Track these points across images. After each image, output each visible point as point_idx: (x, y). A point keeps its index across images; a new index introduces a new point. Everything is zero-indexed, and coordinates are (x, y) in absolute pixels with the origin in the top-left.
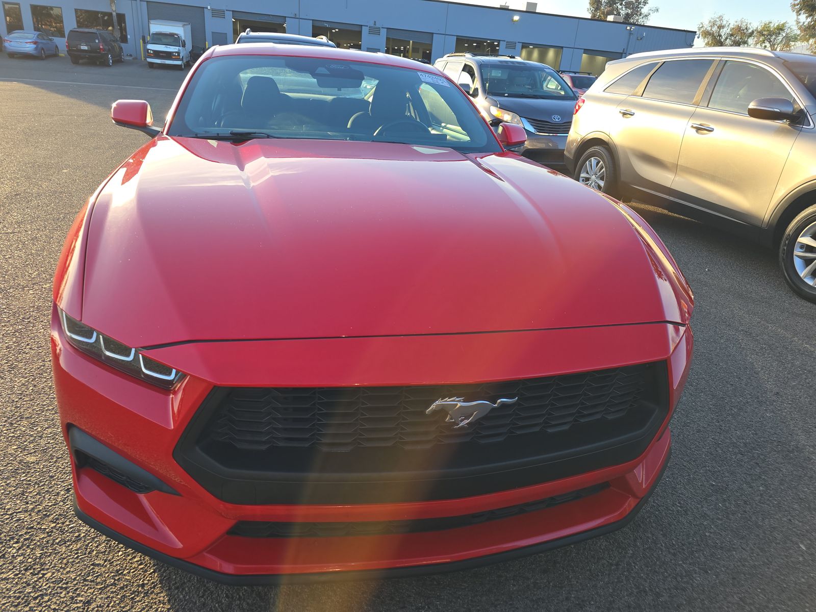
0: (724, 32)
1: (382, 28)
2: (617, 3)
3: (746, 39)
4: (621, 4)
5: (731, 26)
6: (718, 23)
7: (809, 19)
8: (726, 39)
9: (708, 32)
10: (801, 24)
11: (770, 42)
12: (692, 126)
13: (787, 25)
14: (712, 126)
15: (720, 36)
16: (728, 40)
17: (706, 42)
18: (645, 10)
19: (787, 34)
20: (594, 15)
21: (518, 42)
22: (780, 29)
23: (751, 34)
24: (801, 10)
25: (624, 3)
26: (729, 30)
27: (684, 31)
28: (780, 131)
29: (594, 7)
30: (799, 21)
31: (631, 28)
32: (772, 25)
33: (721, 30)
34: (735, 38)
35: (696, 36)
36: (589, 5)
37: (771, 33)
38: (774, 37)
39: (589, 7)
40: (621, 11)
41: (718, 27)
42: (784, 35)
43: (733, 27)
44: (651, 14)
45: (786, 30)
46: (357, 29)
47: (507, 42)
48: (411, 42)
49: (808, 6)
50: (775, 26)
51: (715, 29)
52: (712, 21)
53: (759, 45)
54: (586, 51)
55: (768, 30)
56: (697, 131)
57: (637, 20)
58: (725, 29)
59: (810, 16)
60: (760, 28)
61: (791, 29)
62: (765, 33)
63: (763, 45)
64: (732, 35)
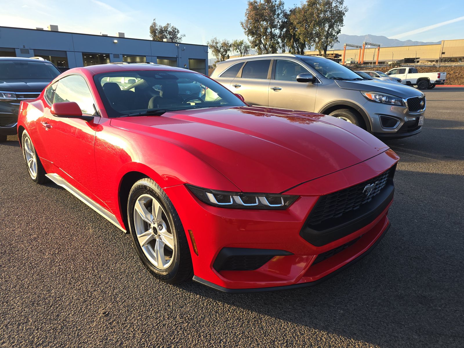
0: (219, 45)
1: (30, 49)
2: (165, 32)
3: (229, 48)
4: (166, 33)
5: (221, 42)
6: (215, 41)
7: (253, 38)
8: (220, 49)
9: (212, 46)
10: (250, 40)
11: (239, 49)
12: (271, 89)
13: (244, 41)
14: (280, 87)
15: (217, 47)
16: (221, 49)
17: (212, 50)
18: (179, 36)
19: (245, 45)
20: (154, 39)
21: (120, 54)
22: (242, 43)
23: (230, 46)
24: (248, 34)
25: (168, 33)
26: (221, 44)
27: (202, 45)
28: (309, 86)
29: (153, 35)
30: (249, 39)
31: (178, 45)
32: (238, 42)
33: (217, 45)
34: (224, 48)
35: (209, 48)
36: (150, 33)
37: (238, 45)
38: (240, 47)
39: (150, 35)
40: (167, 36)
41: (216, 43)
42: (244, 46)
43: (222, 43)
44: (182, 37)
45: (244, 44)
46: (12, 51)
47: (114, 54)
48: (50, 56)
49: (251, 32)
50: (239, 42)
51: (214, 44)
52: (212, 40)
53: (235, 51)
54: (158, 57)
55: (237, 44)
56: (274, 90)
57: (176, 41)
58: (219, 44)
59: (253, 37)
60: (233, 43)
61: (246, 43)
62: (236, 45)
63: (237, 51)
64: (222, 47)
